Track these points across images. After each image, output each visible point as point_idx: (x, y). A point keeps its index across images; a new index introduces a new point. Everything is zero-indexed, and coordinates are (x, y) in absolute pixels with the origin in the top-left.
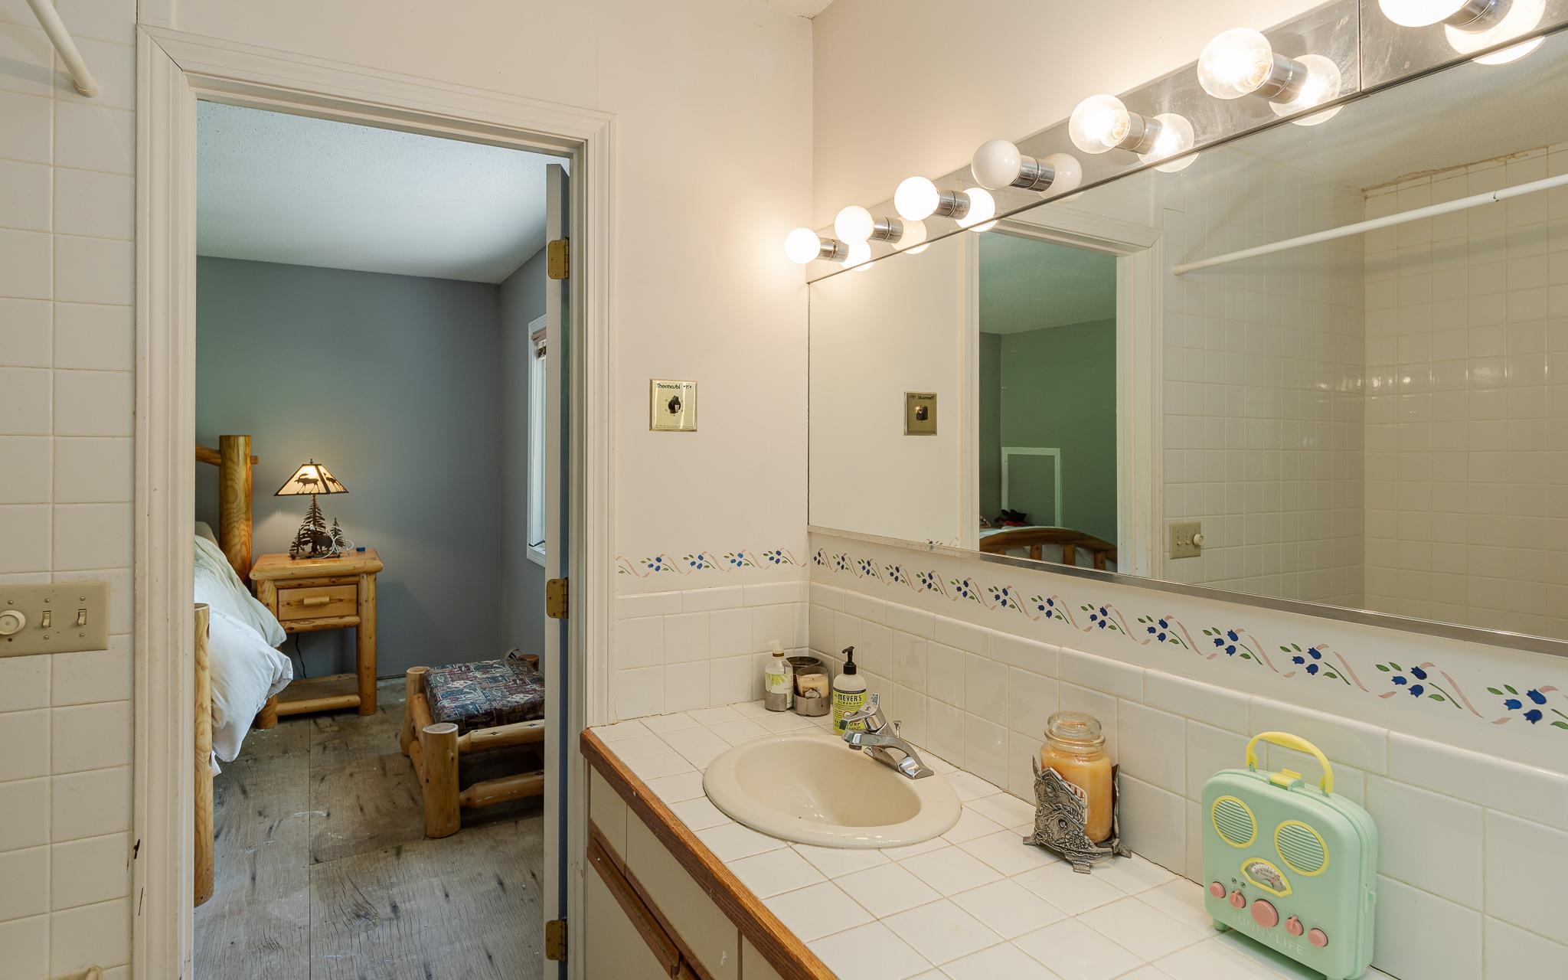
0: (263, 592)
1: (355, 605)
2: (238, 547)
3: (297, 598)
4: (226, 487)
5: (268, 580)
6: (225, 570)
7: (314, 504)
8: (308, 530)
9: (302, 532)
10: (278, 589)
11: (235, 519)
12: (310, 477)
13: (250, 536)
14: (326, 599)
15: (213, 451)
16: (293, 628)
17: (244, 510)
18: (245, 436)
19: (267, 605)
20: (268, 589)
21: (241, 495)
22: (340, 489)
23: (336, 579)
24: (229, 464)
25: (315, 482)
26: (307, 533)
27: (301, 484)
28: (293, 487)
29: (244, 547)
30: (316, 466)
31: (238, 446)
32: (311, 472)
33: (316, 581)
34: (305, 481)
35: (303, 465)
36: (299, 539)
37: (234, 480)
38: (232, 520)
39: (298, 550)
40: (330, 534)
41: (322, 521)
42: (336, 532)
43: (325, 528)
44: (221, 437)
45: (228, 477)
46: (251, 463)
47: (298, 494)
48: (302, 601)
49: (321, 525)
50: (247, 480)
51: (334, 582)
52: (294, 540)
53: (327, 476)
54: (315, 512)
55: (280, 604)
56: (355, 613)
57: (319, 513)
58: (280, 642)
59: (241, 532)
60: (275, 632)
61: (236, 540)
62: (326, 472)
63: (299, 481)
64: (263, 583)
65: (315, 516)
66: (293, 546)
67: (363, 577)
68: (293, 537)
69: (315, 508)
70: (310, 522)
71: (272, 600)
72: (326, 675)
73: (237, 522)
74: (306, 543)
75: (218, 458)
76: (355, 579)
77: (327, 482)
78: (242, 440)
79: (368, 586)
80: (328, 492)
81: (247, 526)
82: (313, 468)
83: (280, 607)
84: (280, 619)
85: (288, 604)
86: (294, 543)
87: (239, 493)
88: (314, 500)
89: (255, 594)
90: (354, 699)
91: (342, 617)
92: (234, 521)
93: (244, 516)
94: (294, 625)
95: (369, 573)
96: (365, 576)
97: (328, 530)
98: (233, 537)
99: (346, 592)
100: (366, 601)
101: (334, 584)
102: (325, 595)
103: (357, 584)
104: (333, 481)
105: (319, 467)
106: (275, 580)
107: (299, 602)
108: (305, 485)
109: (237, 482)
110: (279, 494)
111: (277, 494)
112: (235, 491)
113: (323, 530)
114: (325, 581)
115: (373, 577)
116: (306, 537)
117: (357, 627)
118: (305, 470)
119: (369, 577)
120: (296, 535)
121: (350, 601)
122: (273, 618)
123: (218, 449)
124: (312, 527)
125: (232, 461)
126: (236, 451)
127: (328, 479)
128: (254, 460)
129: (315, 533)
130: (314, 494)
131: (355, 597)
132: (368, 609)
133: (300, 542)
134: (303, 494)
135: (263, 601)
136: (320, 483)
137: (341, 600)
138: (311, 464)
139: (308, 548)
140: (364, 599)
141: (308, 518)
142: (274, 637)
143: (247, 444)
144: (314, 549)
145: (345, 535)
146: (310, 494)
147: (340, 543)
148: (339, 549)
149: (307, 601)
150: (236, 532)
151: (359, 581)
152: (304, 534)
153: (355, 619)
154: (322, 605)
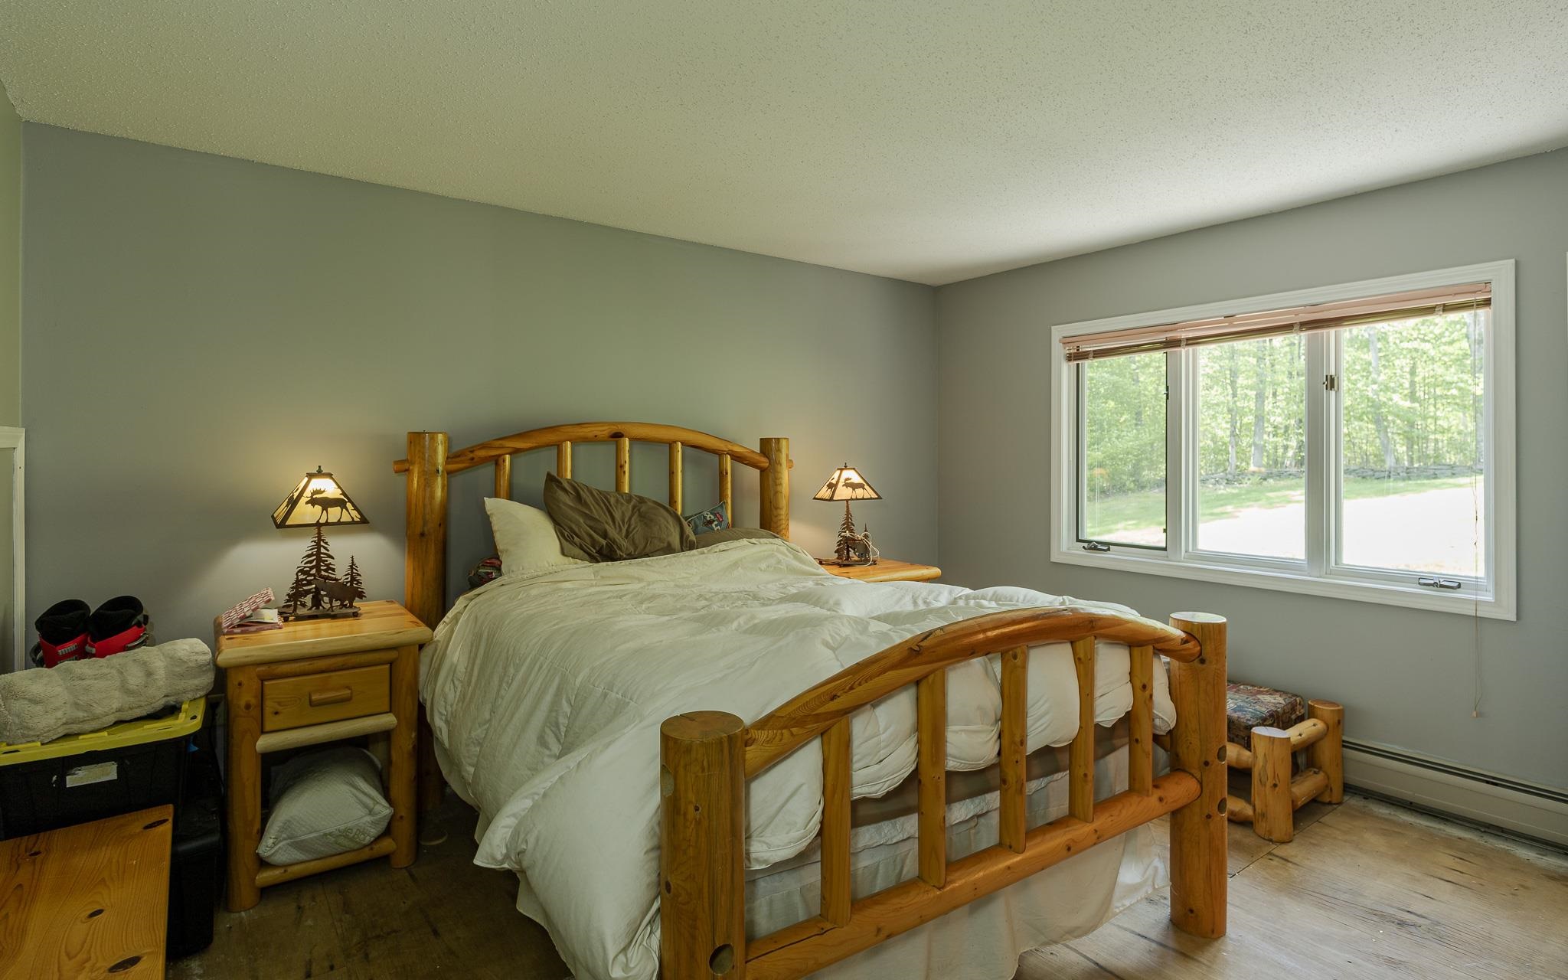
4: (777, 492)
7: (848, 510)
8: (844, 536)
12: (855, 481)
15: (760, 455)
17: (786, 516)
21: (785, 501)
24: (779, 468)
26: (843, 540)
27: (850, 489)
31: (782, 449)
32: (853, 477)
34: (853, 486)
36: (838, 546)
40: (864, 541)
41: (853, 528)
43: (856, 534)
46: (789, 467)
49: (853, 531)
54: (848, 518)
57: (851, 520)
65: (848, 522)
66: (838, 554)
69: (848, 515)
70: (845, 528)
73: (785, 529)
75: (766, 463)
78: (784, 443)
82: (851, 472)
88: (847, 506)
92: (783, 529)
93: (786, 523)
97: (861, 537)
108: (853, 489)
109: (784, 486)
112: (783, 496)
113: (856, 536)
116: (842, 544)
118: (846, 474)
124: (847, 533)
125: (781, 464)
126: (782, 455)
128: (791, 464)
130: (847, 501)
136: (867, 488)
138: (846, 468)
143: (786, 447)
152: (840, 541)
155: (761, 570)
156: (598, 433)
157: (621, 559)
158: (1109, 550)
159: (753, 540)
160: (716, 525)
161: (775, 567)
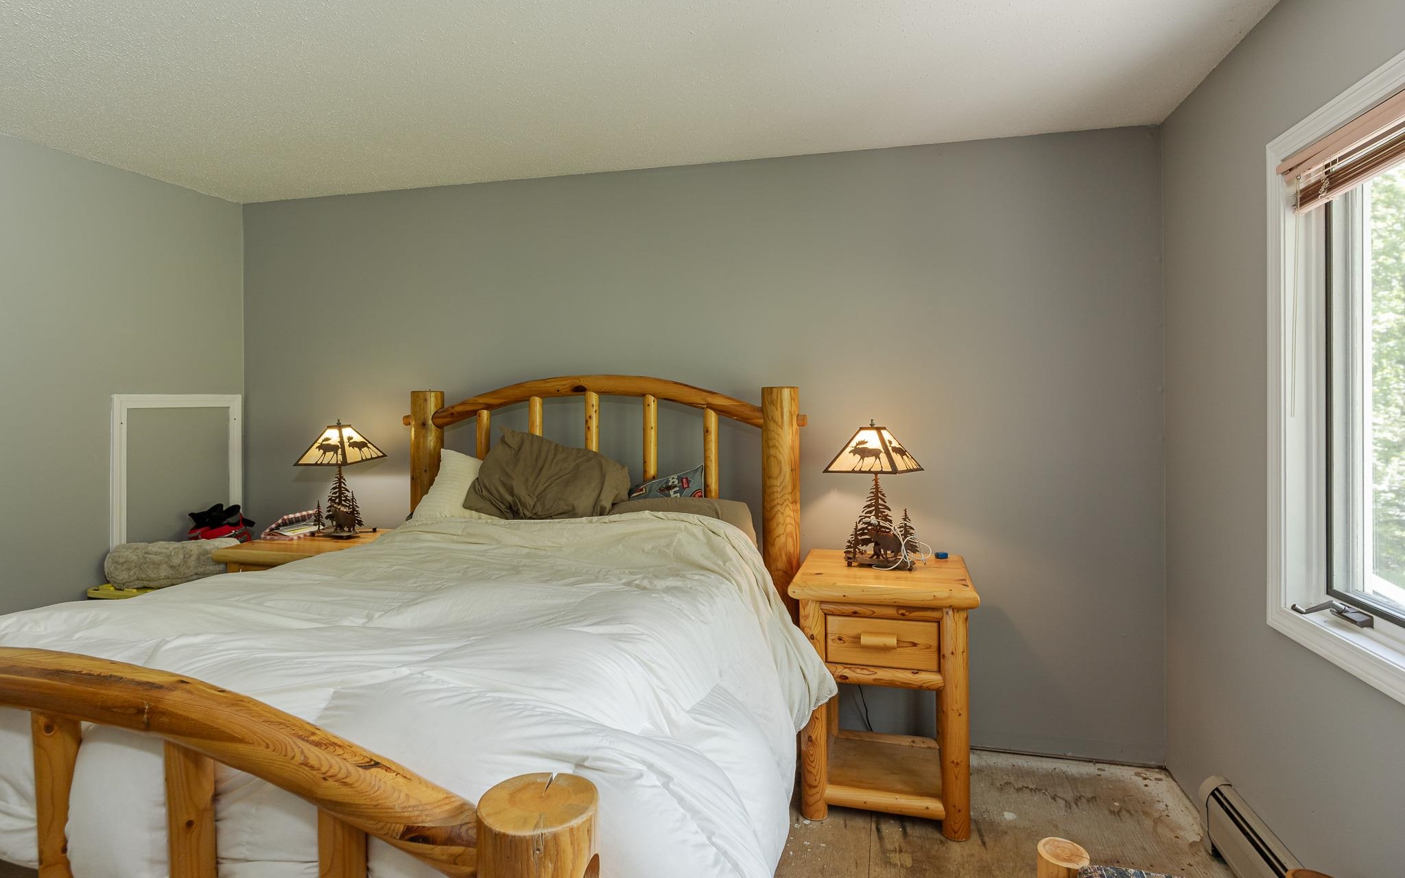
0: (807, 617)
1: (935, 656)
2: (783, 539)
3: (854, 632)
4: (769, 457)
5: (813, 601)
6: (760, 579)
7: (876, 484)
8: (869, 524)
9: (860, 526)
10: (825, 614)
11: (779, 501)
12: (870, 446)
13: (798, 525)
14: (892, 641)
15: (755, 409)
16: (846, 678)
17: (789, 489)
18: (791, 387)
19: (812, 638)
20: (811, 612)
21: (786, 469)
22: (912, 465)
23: (906, 611)
24: (772, 426)
25: (875, 453)
26: (866, 528)
27: (858, 457)
28: (847, 461)
29: (790, 540)
30: (879, 429)
31: (781, 400)
32: (871, 439)
33: (878, 611)
34: (863, 452)
35: (861, 429)
36: (856, 535)
37: (777, 448)
38: (776, 502)
39: (855, 553)
40: (898, 533)
41: (887, 512)
42: (907, 531)
43: (891, 521)
44: (763, 389)
45: (771, 443)
46: (798, 425)
47: (853, 471)
48: (858, 638)
49: (886, 519)
50: (792, 448)
51: (903, 614)
52: (849, 538)
53: (893, 445)
54: (877, 498)
55: (830, 637)
56: (935, 668)
57: (883, 500)
58: (830, 697)
59: (786, 519)
60: (822, 681)
61: (780, 530)
62: (891, 439)
63: (855, 451)
64: (807, 604)
65: (877, 504)
66: (849, 547)
67: (947, 613)
68: (848, 535)
69: (877, 493)
70: (870, 512)
71: (817, 631)
72: (895, 733)
73: (782, 505)
74: (866, 542)
75: (760, 418)
76: (935, 614)
77: (893, 455)
78: (786, 393)
79: (955, 629)
80: (895, 471)
81: (793, 511)
82: (874, 433)
83: (829, 641)
84: (829, 660)
85: (840, 639)
86: (849, 542)
87: (783, 465)
88: (876, 480)
89: (796, 621)
90: (934, 807)
91: (916, 671)
92: (778, 504)
93: (789, 497)
94: (847, 672)
95: (956, 609)
96: (951, 612)
97: (895, 527)
98: (777, 524)
99: (922, 632)
100: (952, 653)
101: (903, 618)
102: (890, 634)
103: (939, 622)
104: (901, 452)
105: (884, 432)
106: (822, 602)
107: (854, 637)
108: (862, 458)
109: (781, 450)
110: (829, 470)
111: (826, 471)
112: (779, 462)
113: (887, 524)
114: (892, 612)
115: (963, 615)
116: (865, 534)
117: (939, 692)
118: (862, 436)
119: (957, 615)
120: (852, 531)
121: (929, 647)
122: (818, 660)
123: (761, 406)
124: (873, 520)
125: (775, 421)
126: (779, 409)
127: (895, 449)
128: (802, 421)
129: (878, 529)
130: (876, 473)
131: (934, 643)
132: (956, 666)
133: (857, 541)
134: (861, 472)
135: (807, 630)
136: (883, 456)
137: (915, 645)
138: (872, 427)
139: (870, 549)
140: (950, 650)
141: (868, 506)
142: (819, 689)
143: (792, 399)
144: (877, 553)
145: (920, 534)
146: (870, 472)
147: (912, 548)
148: (911, 557)
149: (865, 640)
150: (780, 518)
151: (942, 619)
152: (863, 529)
153: (933, 679)
154: (885, 649)
155: (643, 551)
156: (560, 388)
157: (525, 517)
158: (1369, 624)
159: (660, 514)
160: (675, 492)
161: (660, 551)
